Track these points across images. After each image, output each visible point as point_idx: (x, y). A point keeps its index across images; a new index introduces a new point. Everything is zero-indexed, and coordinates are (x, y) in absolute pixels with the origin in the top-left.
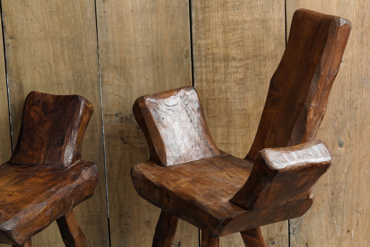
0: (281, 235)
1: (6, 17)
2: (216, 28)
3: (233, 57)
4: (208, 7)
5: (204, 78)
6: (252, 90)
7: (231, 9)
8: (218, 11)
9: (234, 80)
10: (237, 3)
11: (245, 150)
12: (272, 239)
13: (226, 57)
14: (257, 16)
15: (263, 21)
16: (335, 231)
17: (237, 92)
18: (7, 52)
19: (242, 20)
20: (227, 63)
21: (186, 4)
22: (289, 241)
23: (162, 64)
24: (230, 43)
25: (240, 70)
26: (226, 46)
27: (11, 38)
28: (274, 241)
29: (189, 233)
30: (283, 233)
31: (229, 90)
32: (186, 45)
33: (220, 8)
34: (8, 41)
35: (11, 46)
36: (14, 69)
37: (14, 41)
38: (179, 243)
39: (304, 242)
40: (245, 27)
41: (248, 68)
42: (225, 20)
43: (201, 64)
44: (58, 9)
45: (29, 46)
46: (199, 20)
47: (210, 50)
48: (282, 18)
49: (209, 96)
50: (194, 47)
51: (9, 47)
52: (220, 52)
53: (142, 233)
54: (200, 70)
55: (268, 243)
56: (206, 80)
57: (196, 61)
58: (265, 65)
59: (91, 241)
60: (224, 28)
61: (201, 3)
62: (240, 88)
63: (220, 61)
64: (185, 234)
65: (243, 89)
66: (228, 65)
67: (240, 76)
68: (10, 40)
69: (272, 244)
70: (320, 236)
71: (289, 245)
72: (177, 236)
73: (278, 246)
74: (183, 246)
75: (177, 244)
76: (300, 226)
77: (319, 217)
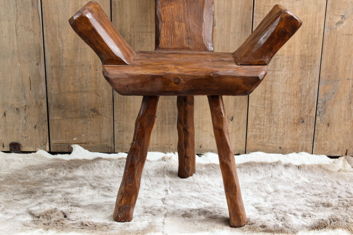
0: (310, 116)
11: (289, 48)
12: (303, 119)
22: (315, 121)
28: (304, 121)
29: (240, 110)
30: (311, 115)
38: (232, 117)
39: (326, 123)
49: (266, 3)
55: (299, 122)
59: (166, 112)
64: (237, 110)
69: (302, 123)
70: (339, 118)
71: (315, 124)
72: (231, 112)
73: (306, 124)
74: (235, 120)
75: (230, 118)
76: (325, 110)
77: (340, 104)
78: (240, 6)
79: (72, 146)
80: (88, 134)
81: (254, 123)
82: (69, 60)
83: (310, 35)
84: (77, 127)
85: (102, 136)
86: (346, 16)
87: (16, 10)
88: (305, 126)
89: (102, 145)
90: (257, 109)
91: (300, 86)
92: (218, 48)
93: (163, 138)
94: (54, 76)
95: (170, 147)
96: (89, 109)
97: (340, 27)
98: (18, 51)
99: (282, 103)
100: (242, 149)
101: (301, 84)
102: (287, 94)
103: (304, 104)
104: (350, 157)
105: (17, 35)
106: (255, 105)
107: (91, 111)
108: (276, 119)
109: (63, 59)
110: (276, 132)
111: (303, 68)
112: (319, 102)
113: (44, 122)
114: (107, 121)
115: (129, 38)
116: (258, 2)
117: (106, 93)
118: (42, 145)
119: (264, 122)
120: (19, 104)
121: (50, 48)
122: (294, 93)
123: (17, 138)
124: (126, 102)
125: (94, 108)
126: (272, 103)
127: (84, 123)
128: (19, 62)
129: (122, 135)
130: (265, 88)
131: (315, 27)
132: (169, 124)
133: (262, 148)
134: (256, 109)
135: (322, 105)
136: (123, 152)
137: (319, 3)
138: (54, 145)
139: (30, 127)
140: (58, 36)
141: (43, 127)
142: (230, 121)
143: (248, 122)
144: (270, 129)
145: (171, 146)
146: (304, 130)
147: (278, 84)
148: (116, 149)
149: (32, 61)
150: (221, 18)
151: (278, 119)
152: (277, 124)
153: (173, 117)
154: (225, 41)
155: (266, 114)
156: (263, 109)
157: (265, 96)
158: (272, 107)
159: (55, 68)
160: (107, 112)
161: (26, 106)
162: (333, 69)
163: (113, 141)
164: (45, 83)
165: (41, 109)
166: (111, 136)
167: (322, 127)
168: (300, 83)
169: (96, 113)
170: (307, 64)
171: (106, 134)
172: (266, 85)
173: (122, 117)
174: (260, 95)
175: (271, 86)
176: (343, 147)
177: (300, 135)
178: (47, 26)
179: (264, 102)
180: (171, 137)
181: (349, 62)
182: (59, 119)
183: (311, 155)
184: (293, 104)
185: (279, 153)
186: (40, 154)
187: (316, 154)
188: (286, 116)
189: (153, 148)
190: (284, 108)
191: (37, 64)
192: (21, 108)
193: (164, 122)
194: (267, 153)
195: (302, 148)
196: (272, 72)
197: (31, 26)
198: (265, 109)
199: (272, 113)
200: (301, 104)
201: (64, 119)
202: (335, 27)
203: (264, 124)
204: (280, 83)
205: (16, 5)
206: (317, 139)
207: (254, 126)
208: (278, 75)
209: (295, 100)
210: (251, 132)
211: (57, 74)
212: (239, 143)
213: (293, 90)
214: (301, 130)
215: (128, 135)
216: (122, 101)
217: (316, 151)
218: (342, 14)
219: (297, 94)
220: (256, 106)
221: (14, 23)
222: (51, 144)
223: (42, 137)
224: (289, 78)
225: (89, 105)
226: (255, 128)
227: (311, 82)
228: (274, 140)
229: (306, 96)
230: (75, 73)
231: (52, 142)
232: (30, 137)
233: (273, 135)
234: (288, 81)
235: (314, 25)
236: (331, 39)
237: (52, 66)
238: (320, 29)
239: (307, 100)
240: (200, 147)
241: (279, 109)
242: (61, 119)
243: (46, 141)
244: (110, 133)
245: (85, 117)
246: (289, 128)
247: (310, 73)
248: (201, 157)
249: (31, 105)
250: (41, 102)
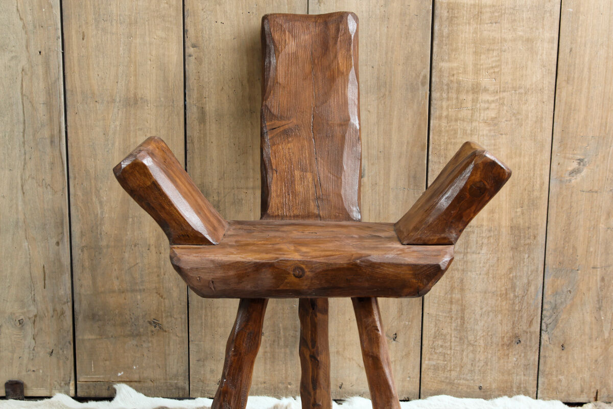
0: (530, 332)
1: (189, 17)
2: (465, 47)
3: (485, 87)
4: (457, 17)
5: (445, 114)
6: (506, 134)
7: (487, 22)
8: (469, 24)
9: (483, 119)
10: (496, 14)
11: (491, 215)
12: (518, 337)
13: (475, 87)
14: (521, 33)
15: (528, 40)
16: (602, 331)
17: (487, 135)
18: (188, 65)
19: (501, 38)
20: (476, 96)
21: (428, 12)
22: (540, 340)
23: (390, 92)
24: (482, 68)
25: (493, 105)
26: (477, 72)
27: (194, 46)
28: (520, 340)
29: (409, 322)
30: (532, 329)
31: (476, 132)
32: (424, 68)
33: (473, 20)
34: (190, 50)
35: (194, 57)
36: (195, 88)
37: (198, 51)
38: (396, 334)
39: (559, 344)
40: (503, 48)
41: (503, 104)
42: (479, 36)
43: (441, 94)
44: (259, 9)
45: (217, 58)
46: (443, 35)
47: (455, 76)
48: (554, 38)
49: (449, 139)
50: (434, 71)
51: (191, 57)
52: (468, 79)
53: (347, 319)
54: (439, 103)
55: (512, 341)
56: (447, 117)
57: (435, 90)
58: (527, 100)
59: (281, 325)
60: (476, 46)
61: (448, 12)
62: (490, 131)
63: (467, 92)
65: (494, 132)
66: (477, 98)
67: (492, 114)
68: (192, 49)
69: (518, 343)
70: (581, 336)
71: (540, 345)
72: (393, 325)
73: (525, 346)
74: (400, 338)
75: (392, 336)
76: (556, 321)
77: (582, 310)
78: (406, 144)
79: (115, 386)
80: (144, 365)
81: (434, 344)
82: (113, 236)
83: (526, 192)
84: (124, 352)
85: (168, 368)
86: (586, 160)
87: (23, 151)
88: (523, 349)
89: (169, 384)
90: (439, 320)
91: (512, 279)
92: (369, 215)
93: (274, 371)
94: (87, 264)
95: (287, 388)
96: (146, 321)
97: (576, 179)
98: (24, 222)
99: (481, 309)
100: (414, 391)
101: (513, 276)
102: (489, 293)
103: (520, 311)
104: (603, 405)
105: (24, 193)
106: (435, 313)
107: (149, 324)
108: (471, 338)
109: (103, 233)
110: (473, 361)
111: (516, 249)
112: (545, 306)
113: (68, 344)
114: (178, 341)
115: (216, 198)
116: (436, 137)
117: (175, 293)
118: (62, 384)
119: (451, 342)
120: (23, 313)
121: (80, 216)
122: (501, 291)
123: (18, 373)
124: (211, 308)
125: (154, 319)
126: (464, 309)
127: (137, 346)
128: (26, 240)
129: (204, 365)
130: (451, 283)
131: (534, 179)
132: (286, 346)
133: (449, 387)
134: (436, 319)
135: (551, 311)
136: (204, 397)
137: (539, 138)
138: (82, 384)
139: (42, 353)
140: (93, 194)
141: (65, 352)
142: (392, 342)
143: (424, 342)
144: (462, 355)
145: (289, 386)
146: (520, 356)
147: (474, 276)
148: (192, 390)
149: (49, 238)
150: (373, 164)
151: (475, 338)
152: (473, 345)
153: (291, 334)
154: (381, 203)
155: (454, 329)
156: (448, 320)
157: (451, 298)
158: (464, 317)
159: (87, 250)
160: (177, 326)
161: (36, 316)
162: (568, 249)
163: (187, 377)
164: (70, 276)
165: (62, 321)
166: (183, 368)
167: (553, 351)
168: (511, 275)
169: (157, 328)
170: (522, 242)
171: (175, 365)
172: (452, 277)
173: (203, 334)
174: (442, 294)
175: (462, 281)
176: (591, 387)
177: (513, 365)
178: (75, 178)
179: (449, 307)
180: (289, 369)
181: (594, 238)
182: (92, 339)
183: (535, 401)
184: (501, 310)
185: (479, 398)
186: (59, 401)
187: (544, 399)
188: (489, 331)
189: (257, 390)
190: (486, 318)
191: (58, 244)
192: (27, 319)
193: (276, 343)
194: (458, 397)
195: (519, 387)
196: (462, 256)
197: (48, 180)
198: (451, 319)
199: (465, 326)
200: (514, 310)
201: (102, 338)
202: (568, 178)
203: (450, 345)
204: (477, 274)
205: (24, 143)
206: (545, 371)
207: (433, 350)
208: (473, 261)
209: (504, 303)
210: (429, 359)
211: (92, 260)
212: (408, 379)
213: (499, 286)
214: (516, 356)
215: (213, 367)
216: (204, 307)
217: (543, 394)
218: (579, 157)
219: (506, 292)
220: (437, 315)
221: (19, 174)
222: (78, 382)
223: (62, 371)
224: (492, 266)
225: (146, 314)
226: (436, 353)
227: (529, 273)
228: (469, 375)
229: (523, 296)
230: (123, 259)
231: (80, 380)
232: (41, 371)
233: (468, 366)
234: (491, 272)
235: (532, 175)
236: (563, 198)
237: (83, 247)
238: (543, 183)
239: (525, 304)
240: (340, 387)
241: (476, 320)
242: (97, 339)
243: (70, 377)
244: (182, 362)
245: (139, 335)
246: (495, 353)
247: (529, 257)
248: (341, 404)
249: (45, 315)
250: (63, 308)
